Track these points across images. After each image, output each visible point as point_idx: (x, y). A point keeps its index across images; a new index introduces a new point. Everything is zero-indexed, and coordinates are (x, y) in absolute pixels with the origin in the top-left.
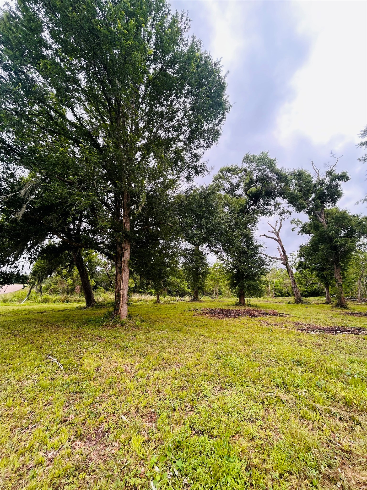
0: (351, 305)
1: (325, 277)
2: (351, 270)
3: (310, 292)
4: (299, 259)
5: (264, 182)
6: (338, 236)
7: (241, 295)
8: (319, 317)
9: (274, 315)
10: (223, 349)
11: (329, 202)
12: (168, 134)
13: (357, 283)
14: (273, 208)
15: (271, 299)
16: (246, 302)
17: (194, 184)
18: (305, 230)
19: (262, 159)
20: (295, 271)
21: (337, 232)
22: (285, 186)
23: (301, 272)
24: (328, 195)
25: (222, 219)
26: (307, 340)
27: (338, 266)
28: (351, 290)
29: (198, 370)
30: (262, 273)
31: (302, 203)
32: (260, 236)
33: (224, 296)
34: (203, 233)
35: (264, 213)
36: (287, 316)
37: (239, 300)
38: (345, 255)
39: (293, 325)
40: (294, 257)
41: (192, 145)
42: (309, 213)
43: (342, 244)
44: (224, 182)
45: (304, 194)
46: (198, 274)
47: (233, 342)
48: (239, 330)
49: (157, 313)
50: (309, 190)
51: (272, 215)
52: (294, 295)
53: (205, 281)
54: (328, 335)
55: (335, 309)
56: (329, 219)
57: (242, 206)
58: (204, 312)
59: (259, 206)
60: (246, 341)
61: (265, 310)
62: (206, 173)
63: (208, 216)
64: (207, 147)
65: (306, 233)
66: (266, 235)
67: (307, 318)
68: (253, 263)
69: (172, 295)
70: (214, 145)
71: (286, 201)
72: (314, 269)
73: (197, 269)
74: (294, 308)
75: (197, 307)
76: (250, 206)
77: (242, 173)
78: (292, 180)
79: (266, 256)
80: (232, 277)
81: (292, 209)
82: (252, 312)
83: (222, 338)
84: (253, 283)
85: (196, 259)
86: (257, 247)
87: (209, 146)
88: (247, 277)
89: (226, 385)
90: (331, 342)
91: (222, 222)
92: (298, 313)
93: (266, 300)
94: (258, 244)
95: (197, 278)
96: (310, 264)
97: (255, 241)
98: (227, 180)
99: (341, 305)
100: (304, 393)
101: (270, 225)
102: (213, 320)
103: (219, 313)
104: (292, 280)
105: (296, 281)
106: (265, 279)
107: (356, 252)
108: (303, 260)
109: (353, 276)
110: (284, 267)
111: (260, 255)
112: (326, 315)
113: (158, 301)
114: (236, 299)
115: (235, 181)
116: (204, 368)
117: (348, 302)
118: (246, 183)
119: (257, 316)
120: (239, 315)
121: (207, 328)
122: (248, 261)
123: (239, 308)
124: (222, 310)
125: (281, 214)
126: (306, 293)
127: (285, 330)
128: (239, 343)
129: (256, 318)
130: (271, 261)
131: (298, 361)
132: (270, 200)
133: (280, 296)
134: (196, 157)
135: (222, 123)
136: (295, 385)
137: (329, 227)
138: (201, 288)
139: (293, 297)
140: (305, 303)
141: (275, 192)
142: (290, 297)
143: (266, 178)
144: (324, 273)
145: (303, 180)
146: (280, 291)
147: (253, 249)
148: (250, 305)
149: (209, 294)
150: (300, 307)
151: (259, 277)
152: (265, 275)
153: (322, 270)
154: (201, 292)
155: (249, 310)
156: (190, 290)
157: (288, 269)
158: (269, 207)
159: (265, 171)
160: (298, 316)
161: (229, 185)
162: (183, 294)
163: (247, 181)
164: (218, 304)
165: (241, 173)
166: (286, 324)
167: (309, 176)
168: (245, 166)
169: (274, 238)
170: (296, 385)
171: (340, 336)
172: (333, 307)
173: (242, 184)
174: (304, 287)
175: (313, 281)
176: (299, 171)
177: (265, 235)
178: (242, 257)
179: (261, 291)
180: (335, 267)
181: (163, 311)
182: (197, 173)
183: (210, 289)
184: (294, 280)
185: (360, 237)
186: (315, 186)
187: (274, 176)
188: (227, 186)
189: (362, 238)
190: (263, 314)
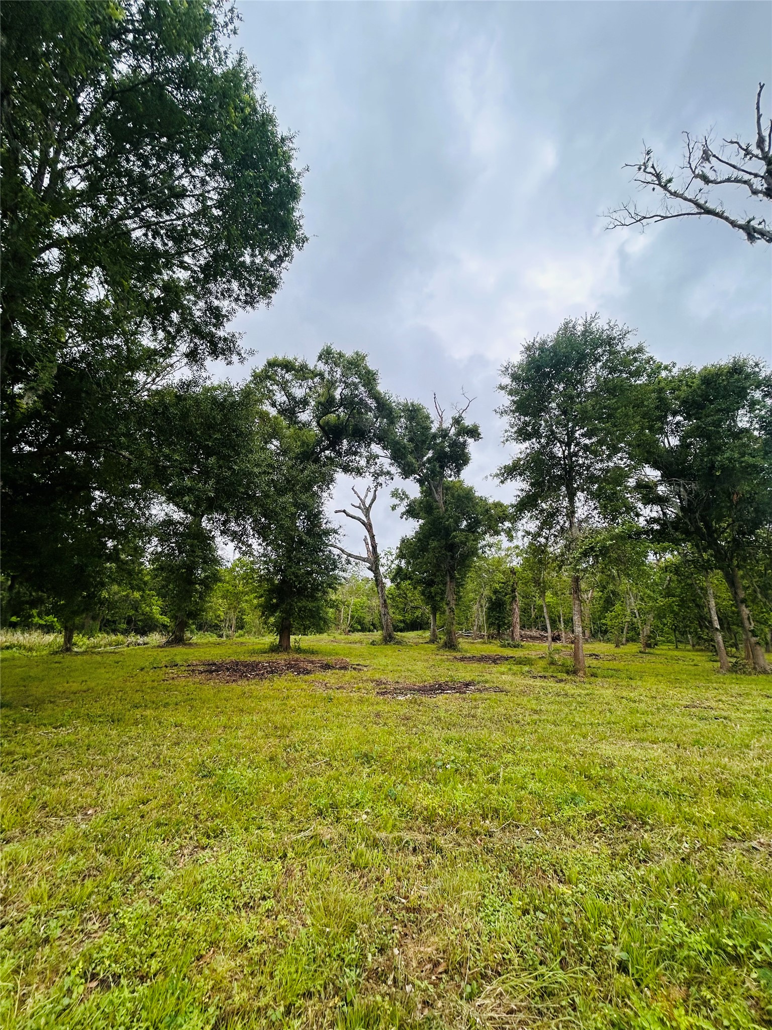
0: (463, 643)
1: (433, 597)
2: (470, 586)
3: (408, 621)
4: (396, 562)
5: (354, 409)
6: (457, 528)
7: (284, 630)
8: (416, 667)
9: (341, 668)
10: (219, 752)
11: (451, 470)
12: (154, 238)
13: (475, 607)
14: (363, 463)
15: (343, 637)
16: (292, 644)
17: (204, 375)
18: (411, 512)
19: (355, 365)
20: (388, 583)
21: (457, 521)
22: (389, 426)
23: (398, 586)
24: (451, 457)
25: (258, 465)
26: (389, 712)
27: (452, 577)
28: (467, 619)
29: (142, 817)
30: (330, 586)
31: (412, 464)
32: (336, 512)
33: (249, 632)
34: (209, 488)
35: (346, 469)
36: (365, 669)
37: (278, 640)
38: (464, 561)
39: (371, 685)
40: (390, 558)
41: (211, 286)
42: (421, 482)
43: (462, 542)
44: (275, 387)
45: (416, 448)
46: (192, 583)
47: (248, 733)
48: (265, 704)
49: (58, 680)
50: (424, 442)
51: (361, 474)
52: (382, 629)
53: (207, 599)
54: (425, 699)
55: (441, 652)
56: (449, 497)
57: (308, 446)
58: (192, 670)
59: (339, 454)
60: (276, 727)
61: (327, 659)
62: (235, 358)
63: (225, 451)
64: (246, 302)
65: (413, 517)
66: (347, 511)
67: (397, 671)
68: (316, 563)
69: (115, 631)
70: (261, 304)
71: (388, 453)
72: (419, 582)
73: (191, 569)
74: (378, 654)
75: (178, 659)
76: (323, 450)
77: (315, 380)
78: (401, 417)
79: (343, 551)
80: (271, 592)
81: (394, 470)
82: (301, 664)
83: (225, 727)
84: (310, 605)
85: (191, 546)
86: (327, 533)
87: (250, 301)
88: (301, 592)
89: (208, 837)
90: (426, 712)
91: (256, 470)
92: (384, 661)
93: (331, 638)
94: (329, 526)
95: (187, 591)
96: (413, 572)
97: (325, 521)
98: (284, 386)
99: (450, 645)
100: (364, 816)
101: (356, 493)
102: (209, 688)
103: (228, 669)
104: (382, 601)
105: (389, 601)
106: (334, 597)
107: (478, 557)
108: (403, 564)
109: (472, 595)
110: (371, 575)
111: (332, 548)
112: (426, 664)
113: (67, 647)
114: (272, 639)
115: (299, 392)
116: (163, 807)
117: (460, 640)
118: (320, 403)
119: (308, 672)
120: (272, 672)
121: (192, 707)
122: (306, 559)
123: (275, 657)
124: (237, 664)
125: (376, 475)
126: (402, 625)
127: (355, 695)
128: (260, 734)
129: (306, 677)
130: (349, 562)
131: (366, 755)
132: (359, 446)
133: (358, 631)
134: (217, 316)
135: (283, 265)
136: (352, 804)
137: (446, 510)
138: (193, 615)
139: (380, 632)
140: (399, 643)
141: (370, 432)
142: (375, 632)
143: (358, 403)
144: (432, 589)
145: (418, 424)
146: (359, 622)
147: (320, 536)
148: (299, 650)
149: (215, 628)
150: (389, 649)
151: (325, 593)
152: (335, 589)
153: (430, 583)
154: (193, 623)
155: (297, 660)
156: (166, 620)
157: (376, 580)
158: (358, 458)
159: (357, 389)
160: (382, 668)
161: (285, 398)
162: (146, 627)
163: (322, 400)
164: (230, 651)
165: (312, 379)
166: (360, 685)
167: (428, 417)
168: (321, 367)
169: (359, 519)
170: (354, 803)
171: (440, 699)
172: (439, 649)
173: (313, 403)
174: (400, 614)
175: (415, 604)
176: (413, 405)
177: (344, 511)
178: (295, 549)
179: (325, 621)
180: (448, 579)
181: (77, 673)
182: (215, 352)
183: (219, 616)
184: (385, 601)
185: (485, 533)
186: (435, 436)
187: (372, 403)
188: (280, 397)
189: (488, 535)
190: (322, 667)
